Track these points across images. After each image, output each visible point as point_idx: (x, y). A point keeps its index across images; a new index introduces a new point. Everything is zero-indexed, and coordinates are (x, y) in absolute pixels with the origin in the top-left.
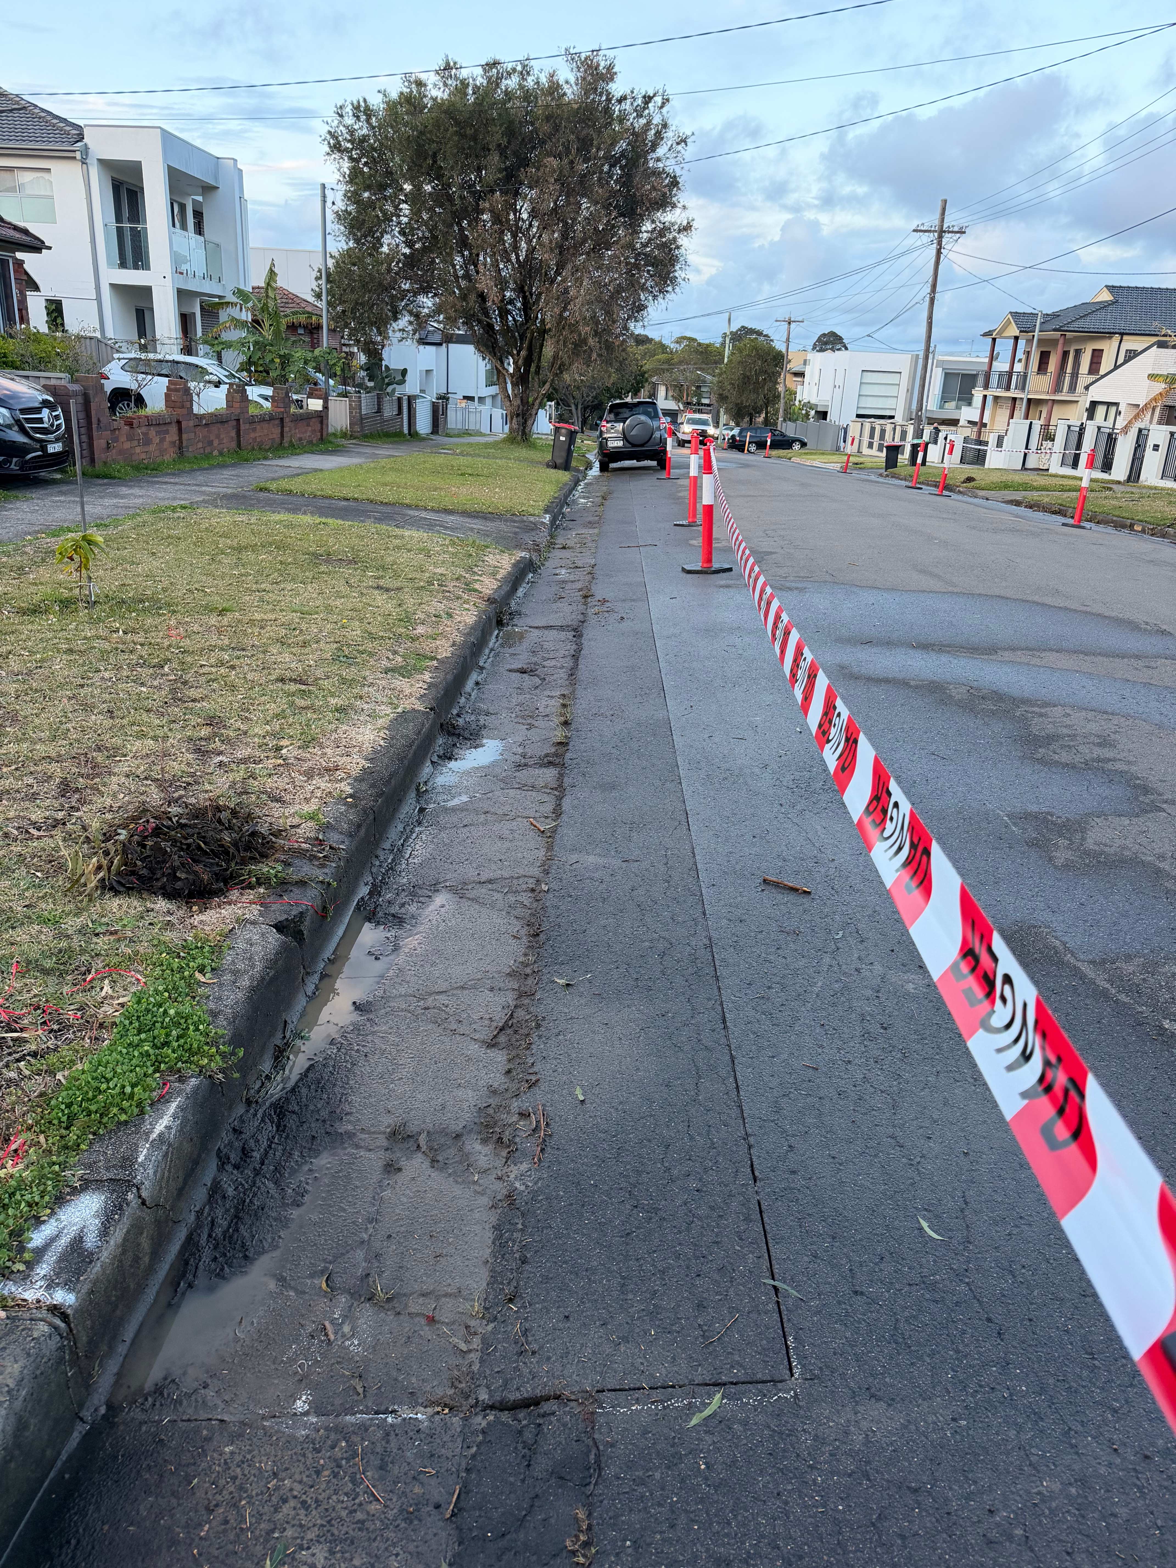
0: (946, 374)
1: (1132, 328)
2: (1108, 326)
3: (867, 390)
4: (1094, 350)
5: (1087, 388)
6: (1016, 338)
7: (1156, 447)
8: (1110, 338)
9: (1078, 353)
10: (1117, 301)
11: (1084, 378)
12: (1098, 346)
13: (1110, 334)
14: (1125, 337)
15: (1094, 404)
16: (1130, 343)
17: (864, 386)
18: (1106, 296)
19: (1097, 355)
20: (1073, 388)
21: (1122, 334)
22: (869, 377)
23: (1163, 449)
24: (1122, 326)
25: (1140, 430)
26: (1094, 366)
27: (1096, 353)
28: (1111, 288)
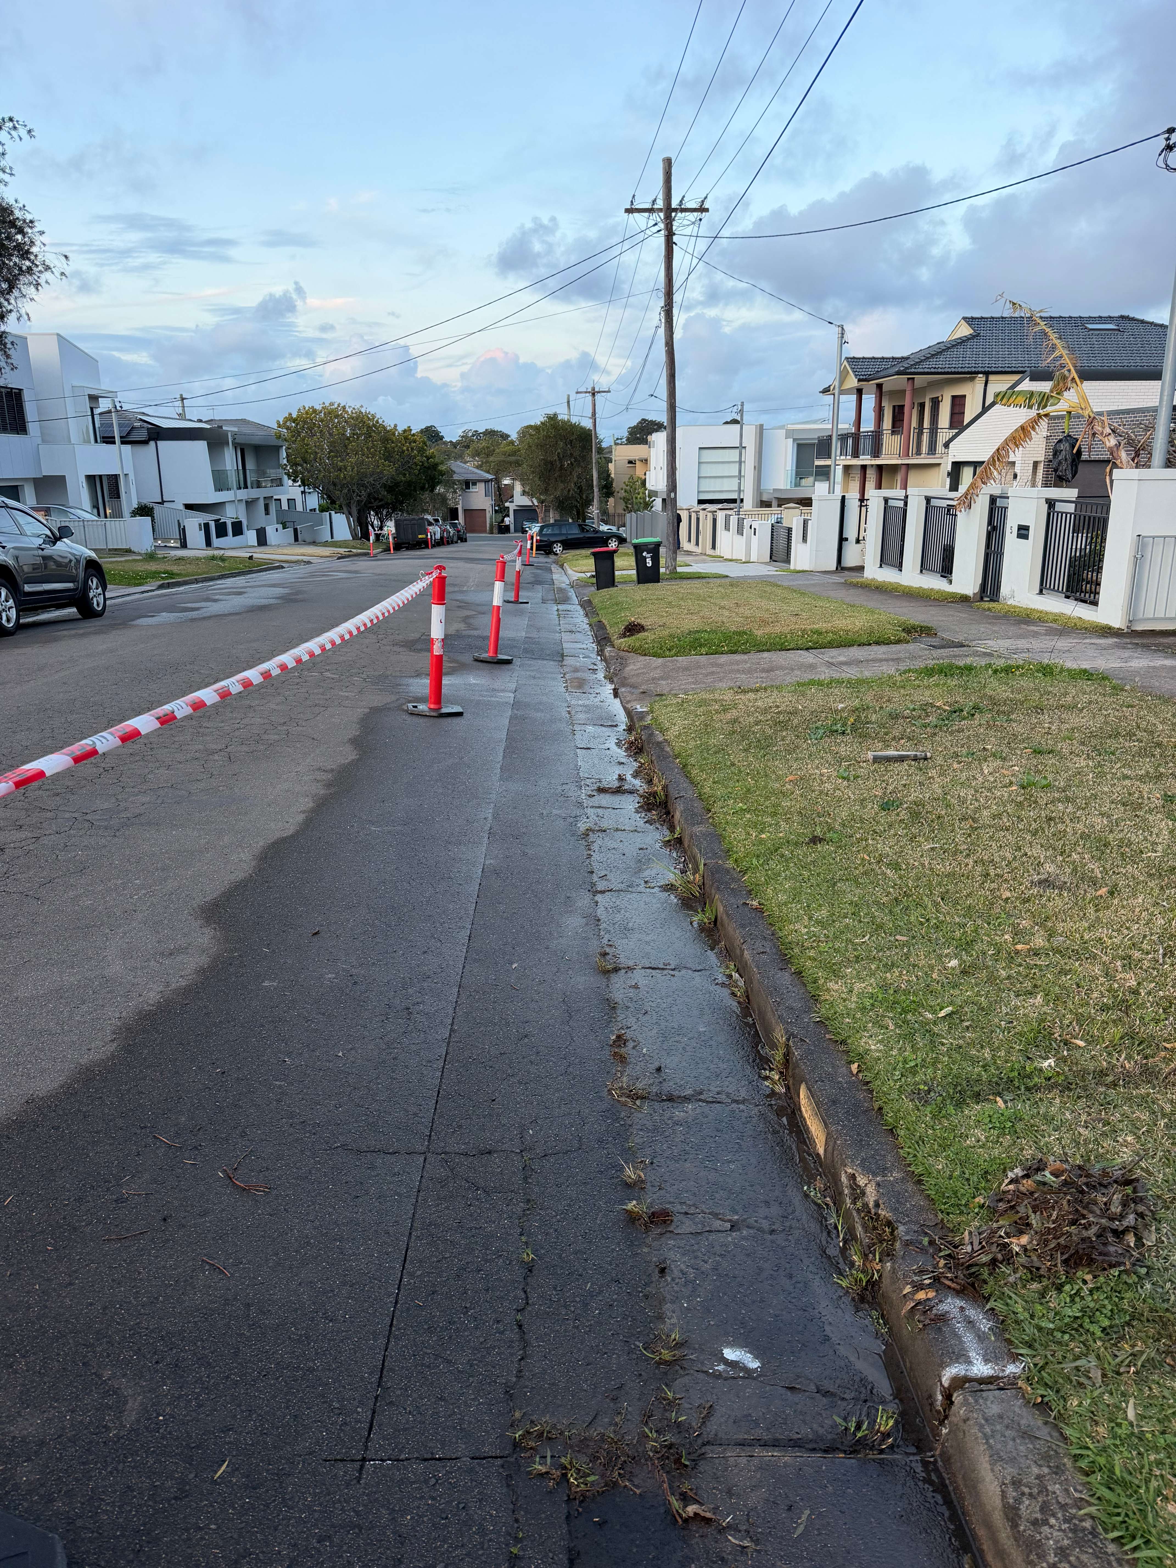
0: (799, 445)
1: (1000, 365)
2: (969, 364)
3: (707, 471)
4: (954, 397)
5: (946, 445)
6: (860, 392)
7: (1023, 532)
8: (972, 379)
9: (936, 403)
10: (978, 335)
11: (943, 436)
12: (958, 392)
13: (971, 375)
14: (992, 378)
15: (957, 466)
16: (999, 384)
17: (703, 466)
18: (966, 331)
19: (958, 403)
20: (932, 450)
21: (987, 374)
22: (708, 456)
23: (1037, 534)
24: (986, 363)
25: (993, 500)
26: (956, 416)
27: (957, 400)
28: (970, 321)
